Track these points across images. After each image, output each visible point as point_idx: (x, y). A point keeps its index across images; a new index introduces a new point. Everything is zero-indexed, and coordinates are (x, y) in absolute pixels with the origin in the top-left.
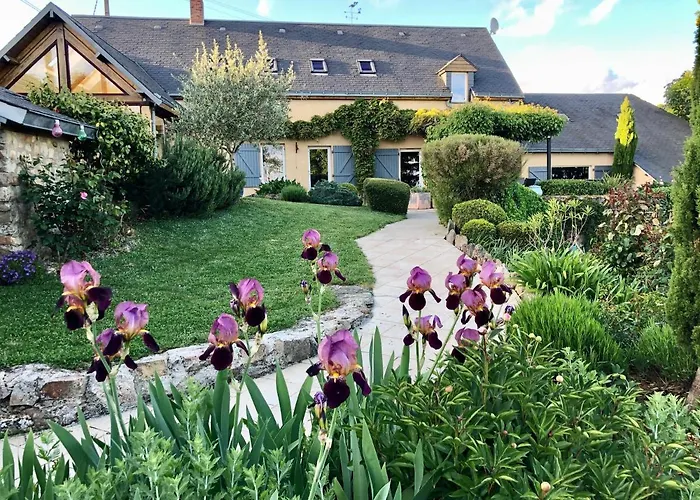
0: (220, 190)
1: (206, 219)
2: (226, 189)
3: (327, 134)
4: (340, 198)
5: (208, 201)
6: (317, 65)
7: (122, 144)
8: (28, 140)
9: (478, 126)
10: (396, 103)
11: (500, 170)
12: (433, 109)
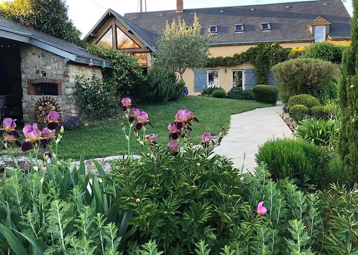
0: (171, 91)
1: (164, 105)
2: (173, 91)
3: (242, 63)
4: (243, 96)
5: (164, 96)
6: (238, 27)
7: (124, 70)
8: (81, 68)
9: (323, 55)
10: (281, 45)
11: (316, 78)
12: (301, 47)
